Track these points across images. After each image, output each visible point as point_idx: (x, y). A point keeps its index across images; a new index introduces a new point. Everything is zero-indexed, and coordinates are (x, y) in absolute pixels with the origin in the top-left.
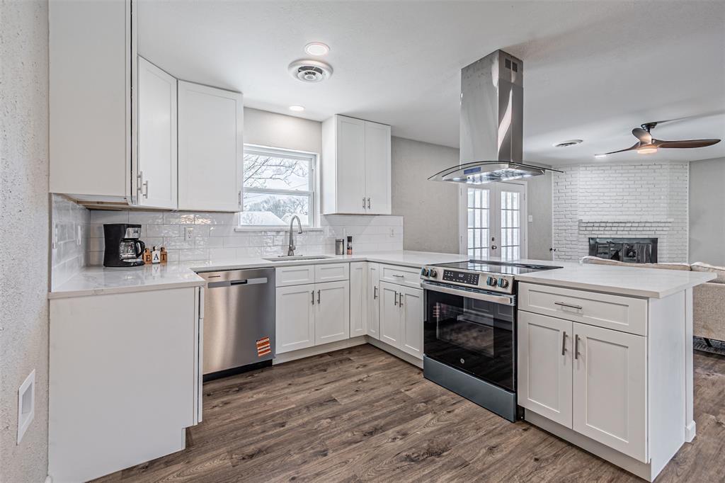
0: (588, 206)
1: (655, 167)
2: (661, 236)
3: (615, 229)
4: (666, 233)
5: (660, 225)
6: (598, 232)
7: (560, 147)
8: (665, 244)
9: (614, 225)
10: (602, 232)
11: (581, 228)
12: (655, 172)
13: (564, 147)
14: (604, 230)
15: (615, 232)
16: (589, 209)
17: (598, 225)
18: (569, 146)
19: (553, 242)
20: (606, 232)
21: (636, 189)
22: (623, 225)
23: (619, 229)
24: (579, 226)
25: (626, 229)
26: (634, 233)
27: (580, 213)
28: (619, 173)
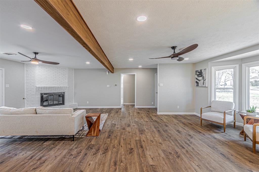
0: (40, 81)
1: (64, 69)
2: (66, 92)
3: (50, 89)
4: (67, 90)
5: (65, 88)
6: (44, 91)
7: (5, 55)
8: (67, 94)
9: (50, 88)
10: (45, 91)
11: (37, 90)
12: (64, 71)
13: (7, 55)
14: (46, 90)
15: (50, 91)
16: (40, 82)
17: (43, 88)
18: (10, 55)
19: (25, 95)
20: (47, 91)
21: (58, 76)
22: (53, 88)
23: (52, 89)
24: (36, 89)
25: (54, 89)
26: (57, 91)
27: (37, 84)
28: (52, 70)
